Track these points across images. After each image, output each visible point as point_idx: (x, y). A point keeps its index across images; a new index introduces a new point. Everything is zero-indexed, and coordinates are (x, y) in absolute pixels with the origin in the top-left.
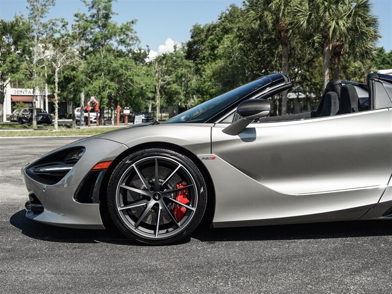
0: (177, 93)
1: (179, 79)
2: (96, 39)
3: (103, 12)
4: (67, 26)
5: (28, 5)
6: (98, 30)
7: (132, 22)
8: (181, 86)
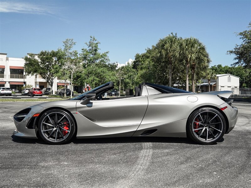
0: (128, 83)
1: (130, 77)
2: (91, 60)
3: (94, 48)
4: (77, 54)
5: (64, 44)
6: (92, 56)
7: (107, 53)
8: (130, 80)
